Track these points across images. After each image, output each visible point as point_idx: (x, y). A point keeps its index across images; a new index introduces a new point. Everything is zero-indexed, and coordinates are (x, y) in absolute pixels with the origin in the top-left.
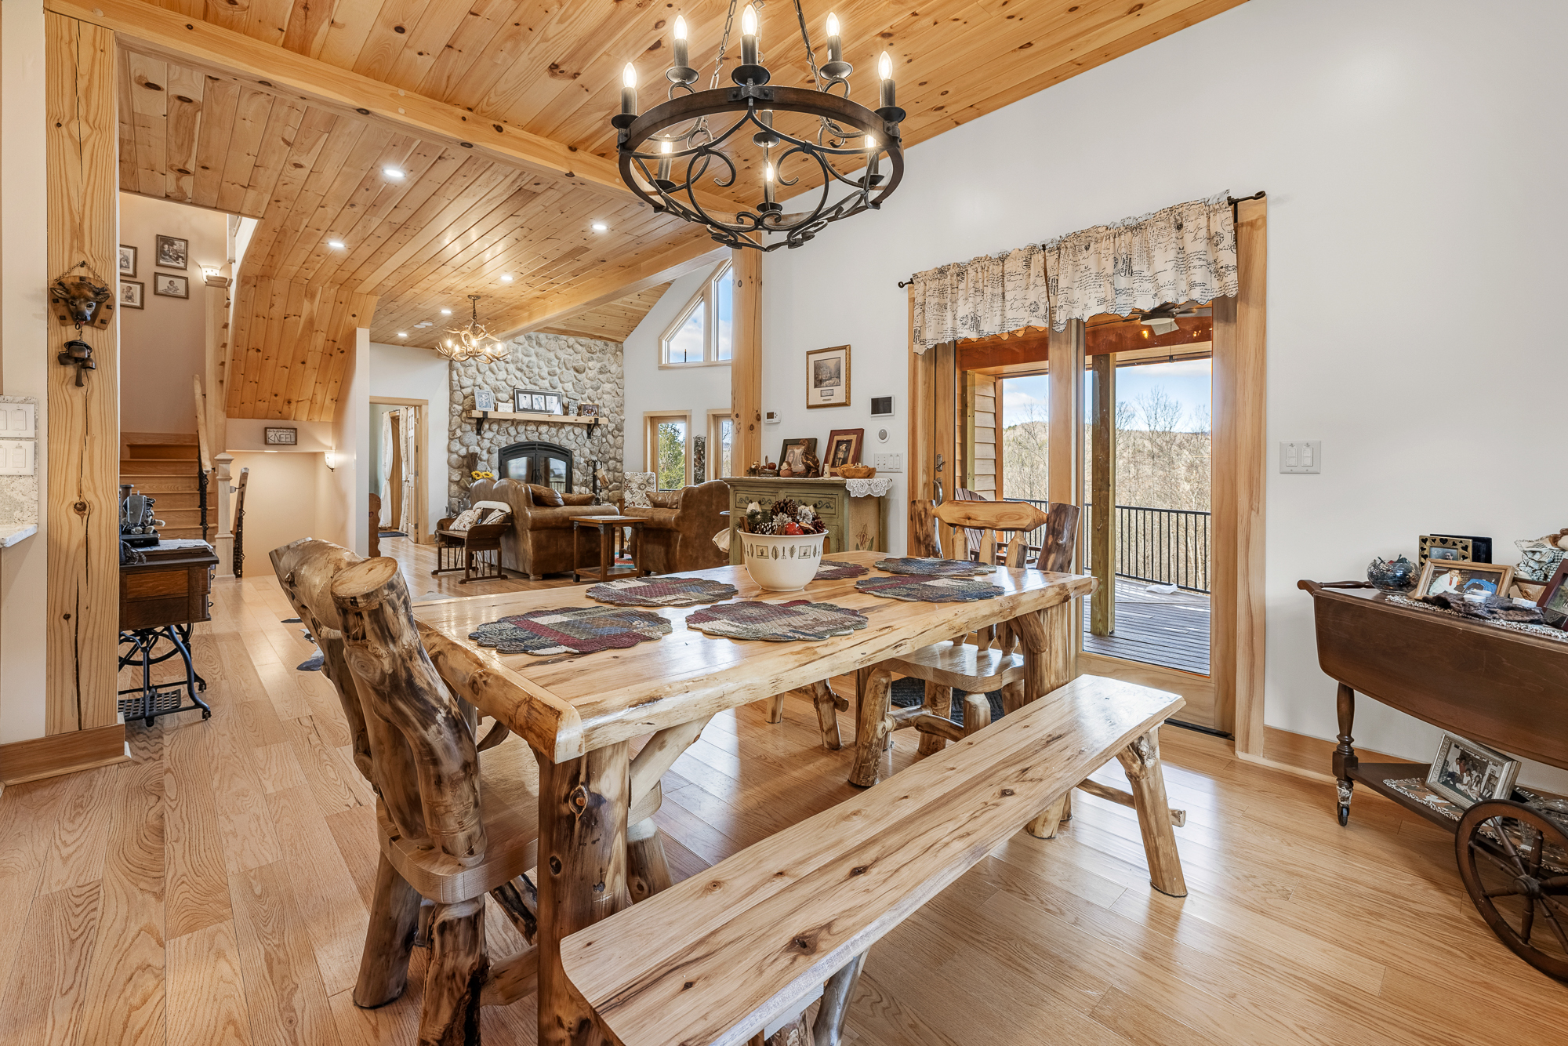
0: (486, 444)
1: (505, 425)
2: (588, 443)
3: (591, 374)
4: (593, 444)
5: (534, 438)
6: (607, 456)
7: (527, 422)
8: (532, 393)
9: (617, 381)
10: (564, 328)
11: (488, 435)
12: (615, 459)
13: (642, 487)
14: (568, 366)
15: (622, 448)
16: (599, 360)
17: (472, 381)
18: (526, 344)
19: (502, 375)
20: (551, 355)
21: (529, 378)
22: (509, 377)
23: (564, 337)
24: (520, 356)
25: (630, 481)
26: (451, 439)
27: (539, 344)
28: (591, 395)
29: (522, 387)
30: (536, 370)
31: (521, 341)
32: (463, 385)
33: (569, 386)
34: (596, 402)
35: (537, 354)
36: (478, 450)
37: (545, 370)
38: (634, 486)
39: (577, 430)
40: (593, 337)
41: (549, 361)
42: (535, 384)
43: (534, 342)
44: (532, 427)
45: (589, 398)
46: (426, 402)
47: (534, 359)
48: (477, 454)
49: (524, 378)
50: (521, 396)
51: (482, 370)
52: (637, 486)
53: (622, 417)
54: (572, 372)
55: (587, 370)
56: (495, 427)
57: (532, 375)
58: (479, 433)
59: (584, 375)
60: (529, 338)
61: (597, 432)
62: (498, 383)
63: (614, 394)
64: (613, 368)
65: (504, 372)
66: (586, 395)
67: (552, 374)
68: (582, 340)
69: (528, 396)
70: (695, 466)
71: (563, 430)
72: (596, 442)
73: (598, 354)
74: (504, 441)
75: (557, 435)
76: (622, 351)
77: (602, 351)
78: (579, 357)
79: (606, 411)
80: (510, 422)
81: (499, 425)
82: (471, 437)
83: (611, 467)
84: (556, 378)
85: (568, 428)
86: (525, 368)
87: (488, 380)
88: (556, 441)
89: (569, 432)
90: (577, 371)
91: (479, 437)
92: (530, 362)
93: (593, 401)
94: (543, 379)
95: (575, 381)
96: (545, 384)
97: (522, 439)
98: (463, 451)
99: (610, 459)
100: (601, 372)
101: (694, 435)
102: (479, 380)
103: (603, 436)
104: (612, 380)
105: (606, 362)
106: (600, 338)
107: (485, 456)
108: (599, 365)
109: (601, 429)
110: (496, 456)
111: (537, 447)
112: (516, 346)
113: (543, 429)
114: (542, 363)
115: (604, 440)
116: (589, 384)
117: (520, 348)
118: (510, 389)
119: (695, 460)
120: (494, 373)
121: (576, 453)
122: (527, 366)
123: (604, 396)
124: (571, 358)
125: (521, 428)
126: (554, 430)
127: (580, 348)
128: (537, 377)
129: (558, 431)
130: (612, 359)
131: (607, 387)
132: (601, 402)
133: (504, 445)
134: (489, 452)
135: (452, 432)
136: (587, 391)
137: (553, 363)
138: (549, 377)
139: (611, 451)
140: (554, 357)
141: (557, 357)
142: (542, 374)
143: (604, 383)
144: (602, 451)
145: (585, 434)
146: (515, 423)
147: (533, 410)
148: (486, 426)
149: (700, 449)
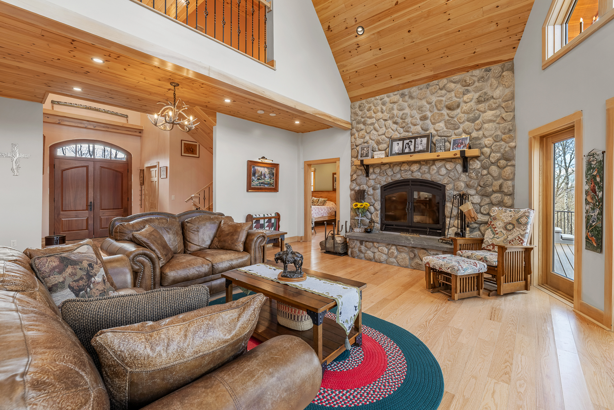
0: (372, 182)
1: (384, 168)
2: (463, 177)
3: (465, 107)
4: (470, 177)
5: (407, 176)
6: (490, 190)
7: (401, 163)
8: (403, 139)
9: (503, 105)
10: (432, 73)
11: (372, 176)
12: (500, 190)
13: (510, 227)
14: (439, 106)
15: (513, 179)
16: (477, 90)
17: (362, 140)
18: (401, 101)
19: (382, 131)
20: (424, 102)
21: (403, 128)
22: (387, 130)
23: (436, 82)
24: (395, 112)
25: (495, 219)
26: (351, 181)
27: (411, 97)
28: (466, 128)
29: (397, 135)
30: (409, 120)
31: (395, 100)
32: (357, 144)
33: (441, 125)
34: (474, 134)
35: (409, 106)
36: (365, 187)
37: (418, 116)
38: (499, 224)
39: (449, 166)
40: (466, 69)
41: (420, 109)
42: (408, 131)
43: (407, 98)
44: (406, 167)
45: (465, 132)
46: (338, 159)
47: (407, 111)
48: (364, 191)
49: (399, 128)
50: (395, 144)
51: (368, 131)
52: (502, 225)
53: (512, 144)
54: (445, 112)
55: (462, 105)
56: (377, 170)
57: (404, 124)
58: (367, 176)
59: (459, 110)
60: (403, 95)
61: (476, 165)
62: (379, 138)
63: (498, 120)
64: (497, 93)
65: (384, 128)
66: (461, 130)
67: (424, 118)
68: (456, 77)
69: (401, 143)
70: (587, 203)
71: (434, 167)
72: (473, 175)
73: (477, 84)
74: (385, 180)
75: (429, 172)
76: (512, 69)
77: (482, 79)
78: (453, 94)
79: (487, 141)
80: (388, 166)
81: (381, 169)
82: (363, 179)
83: (495, 201)
84: (428, 121)
85: (439, 164)
86: (400, 121)
87: (372, 137)
88: (428, 177)
89: (440, 167)
90: (449, 108)
91: (367, 178)
92: (403, 114)
93: (469, 134)
94: (415, 125)
95: (447, 118)
96: (418, 129)
97: (398, 177)
98: (357, 188)
99: (494, 192)
100: (479, 102)
101: (586, 152)
102: (367, 138)
103: (484, 167)
104: (494, 106)
105: (487, 89)
106: (477, 67)
107: (371, 191)
108: (477, 95)
109: (481, 161)
110: (378, 192)
111: (410, 183)
112: (392, 105)
113: (415, 167)
114: (414, 112)
115: (485, 172)
116: (464, 117)
117: (395, 106)
118: (387, 140)
119: (587, 193)
120: (377, 131)
121: (448, 188)
122: (401, 119)
123: (486, 126)
124: (444, 99)
125: (397, 169)
126: (425, 168)
127: (452, 85)
128: (410, 125)
129: (429, 168)
130: (495, 82)
131: (490, 114)
132: (481, 132)
133: (384, 183)
134: (374, 189)
135: (352, 176)
136: (461, 126)
137: (424, 109)
138: (421, 123)
139: (495, 183)
140: (425, 104)
141: (429, 103)
142: (414, 121)
143: (485, 112)
144: (482, 184)
145: (459, 168)
146: (391, 165)
147: (403, 153)
148: (371, 170)
149: (595, 173)
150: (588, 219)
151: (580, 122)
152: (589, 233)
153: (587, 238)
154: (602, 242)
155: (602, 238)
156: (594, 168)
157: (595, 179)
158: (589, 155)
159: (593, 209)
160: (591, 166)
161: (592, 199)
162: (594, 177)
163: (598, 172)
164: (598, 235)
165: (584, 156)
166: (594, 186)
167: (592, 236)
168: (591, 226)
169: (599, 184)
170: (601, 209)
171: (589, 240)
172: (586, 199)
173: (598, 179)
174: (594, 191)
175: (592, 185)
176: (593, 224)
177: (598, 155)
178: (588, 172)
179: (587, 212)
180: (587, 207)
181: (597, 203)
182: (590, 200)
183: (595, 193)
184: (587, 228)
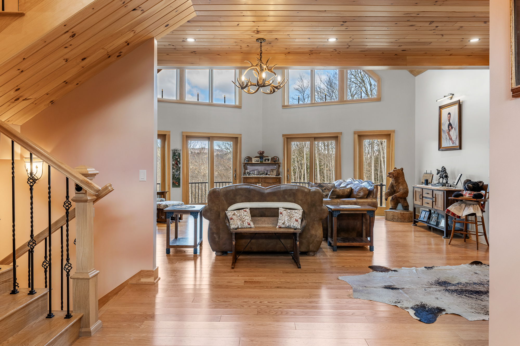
149: (177, 157)
150: (173, 175)
151: (169, 135)
152: (175, 181)
153: (173, 183)
154: (180, 183)
155: (180, 182)
156: (176, 156)
157: (177, 160)
158: (174, 150)
159: (177, 171)
160: (175, 154)
161: (176, 167)
162: (177, 159)
163: (178, 157)
164: (179, 181)
165: (172, 150)
166: (177, 162)
167: (176, 182)
168: (175, 178)
169: (179, 162)
170: (180, 171)
171: (174, 183)
172: (173, 168)
173: (179, 160)
174: (177, 164)
175: (176, 162)
176: (177, 177)
177: (179, 151)
178: (174, 156)
179: (173, 172)
180: (174, 171)
181: (179, 169)
182: (175, 168)
183: (178, 165)
184: (173, 179)
